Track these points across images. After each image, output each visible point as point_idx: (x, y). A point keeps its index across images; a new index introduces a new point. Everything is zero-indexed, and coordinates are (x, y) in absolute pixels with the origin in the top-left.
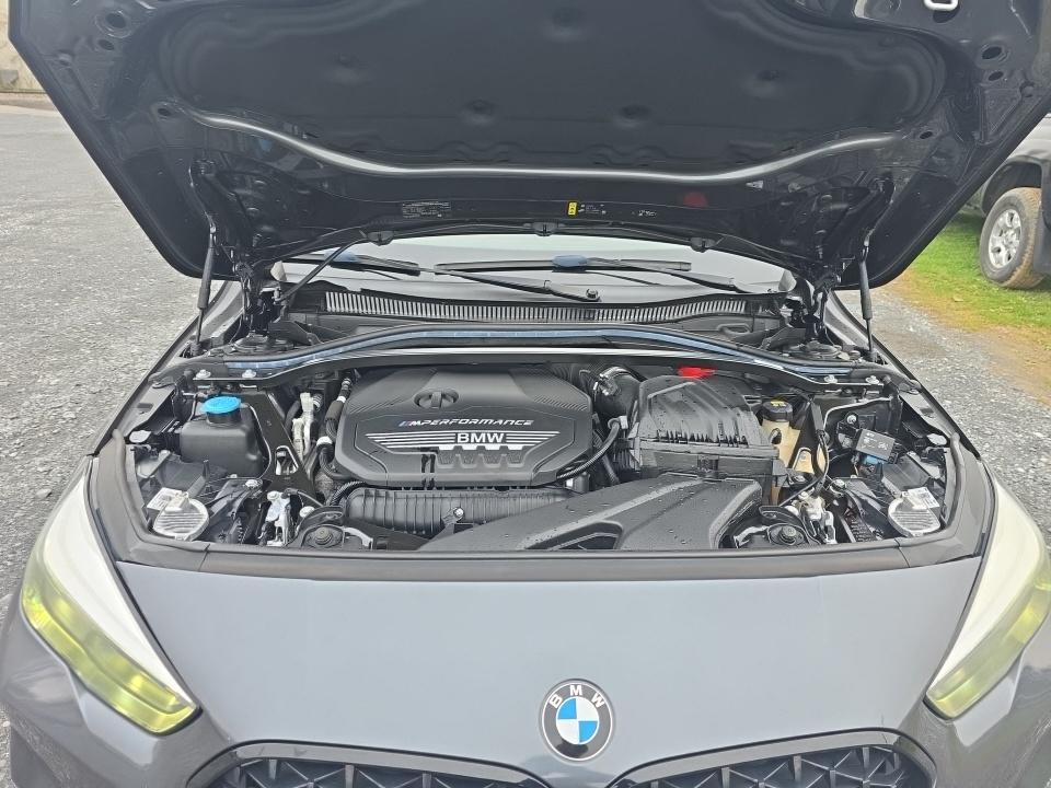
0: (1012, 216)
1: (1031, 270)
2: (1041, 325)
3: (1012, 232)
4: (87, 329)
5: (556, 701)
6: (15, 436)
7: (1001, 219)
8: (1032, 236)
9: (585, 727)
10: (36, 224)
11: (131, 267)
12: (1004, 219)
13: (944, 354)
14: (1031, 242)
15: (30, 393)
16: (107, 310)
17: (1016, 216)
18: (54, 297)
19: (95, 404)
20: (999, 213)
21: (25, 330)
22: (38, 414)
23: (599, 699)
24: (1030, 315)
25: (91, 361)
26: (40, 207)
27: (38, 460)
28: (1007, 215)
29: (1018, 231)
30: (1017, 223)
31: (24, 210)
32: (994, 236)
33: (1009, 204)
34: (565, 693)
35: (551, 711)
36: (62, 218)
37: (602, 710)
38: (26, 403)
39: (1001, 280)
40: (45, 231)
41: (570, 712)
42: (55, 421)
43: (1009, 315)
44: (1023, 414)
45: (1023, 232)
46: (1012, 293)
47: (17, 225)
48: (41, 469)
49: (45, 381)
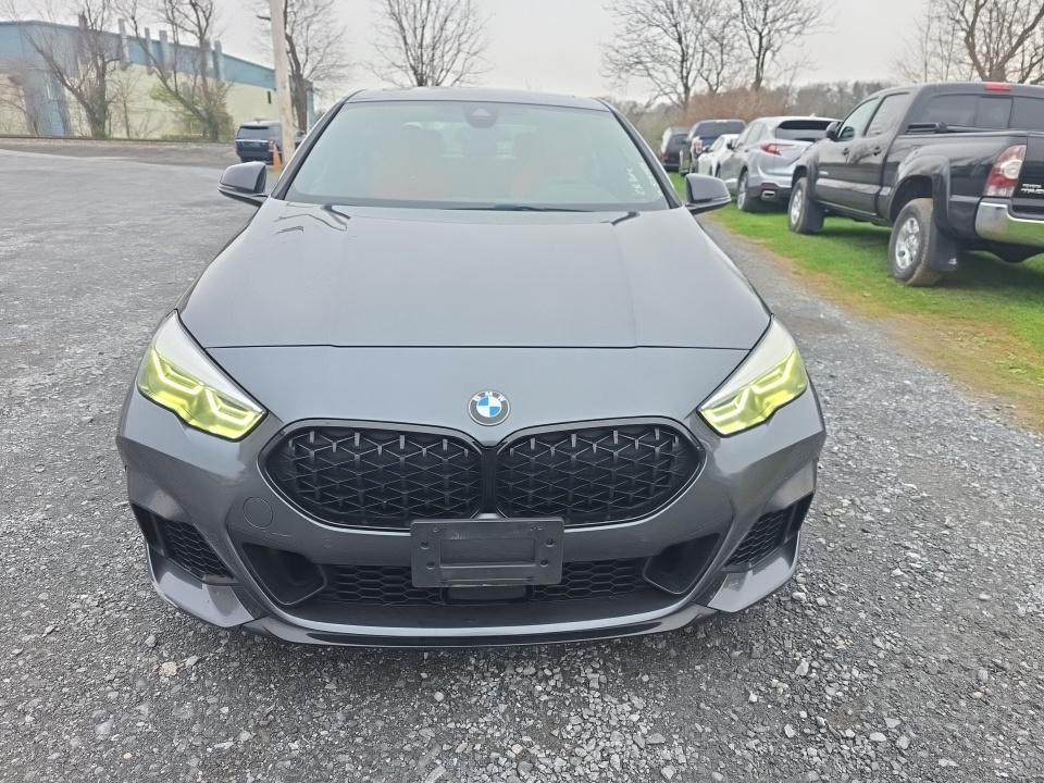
0: (912, 222)
1: (928, 268)
2: (934, 312)
3: (913, 237)
4: (101, 316)
5: (477, 398)
6: (54, 385)
7: (904, 227)
8: (927, 239)
9: (493, 409)
10: (38, 242)
11: (133, 273)
12: (907, 226)
13: (846, 332)
14: (927, 243)
15: (61, 359)
16: (117, 303)
17: (915, 223)
18: (66, 294)
19: (118, 365)
20: (903, 222)
21: (47, 317)
22: (71, 372)
23: (502, 398)
24: (925, 305)
25: (109, 338)
26: (40, 229)
27: (77, 401)
28: (908, 223)
29: (916, 235)
30: (917, 229)
31: (25, 232)
32: (899, 241)
33: (912, 213)
34: (482, 395)
35: (474, 403)
36: (60, 238)
37: (503, 403)
38: (58, 365)
39: (906, 278)
40: (48, 247)
41: (485, 402)
42: (86, 376)
43: (909, 306)
44: (899, 370)
45: (921, 235)
46: (914, 289)
47: (20, 242)
48: (81, 405)
49: (72, 351)
